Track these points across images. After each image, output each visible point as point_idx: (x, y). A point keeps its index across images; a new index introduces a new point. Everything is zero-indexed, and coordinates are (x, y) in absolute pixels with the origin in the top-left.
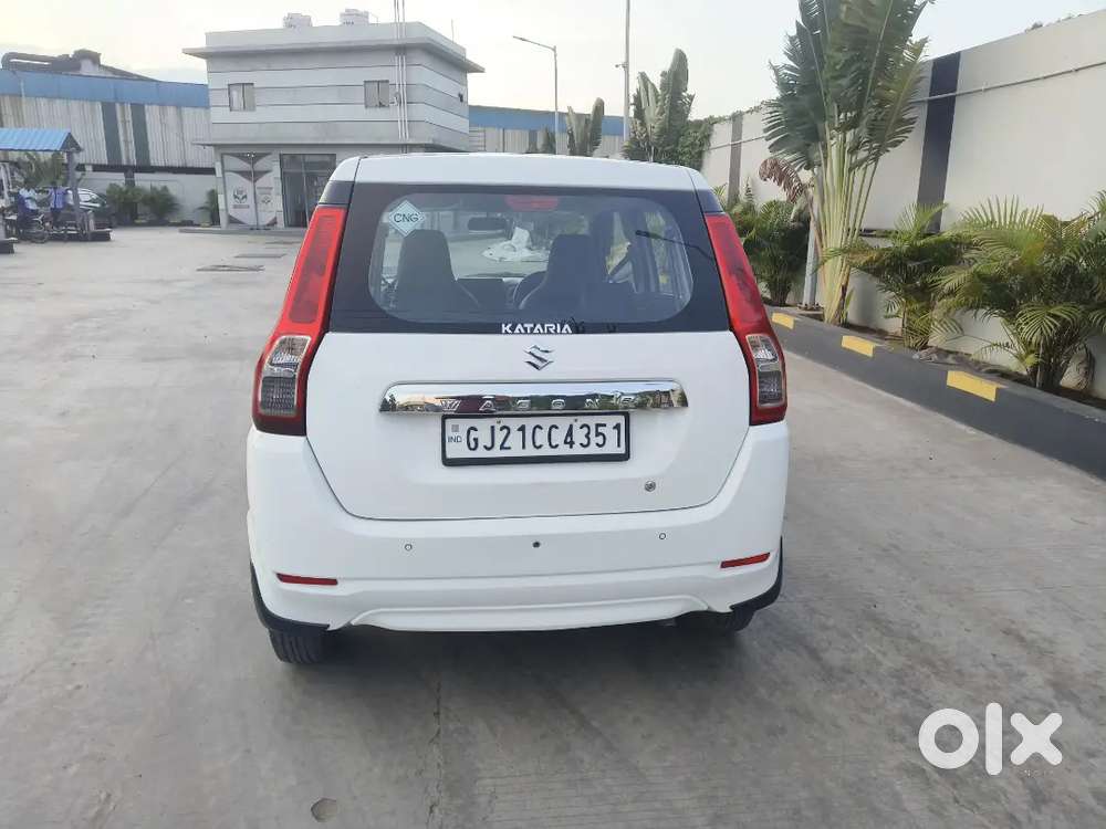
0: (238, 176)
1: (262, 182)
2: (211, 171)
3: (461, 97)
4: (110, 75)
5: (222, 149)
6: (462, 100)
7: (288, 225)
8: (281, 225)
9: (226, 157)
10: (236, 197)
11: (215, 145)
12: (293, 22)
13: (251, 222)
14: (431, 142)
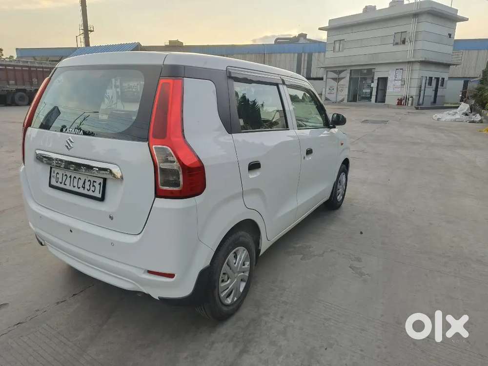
0: (332, 80)
1: (342, 82)
2: (322, 79)
3: (450, 35)
4: (308, 42)
5: (327, 69)
6: (450, 37)
7: (348, 101)
8: (346, 101)
9: (329, 72)
10: (330, 89)
11: (325, 68)
12: (368, 9)
13: (333, 100)
14: (423, 59)
